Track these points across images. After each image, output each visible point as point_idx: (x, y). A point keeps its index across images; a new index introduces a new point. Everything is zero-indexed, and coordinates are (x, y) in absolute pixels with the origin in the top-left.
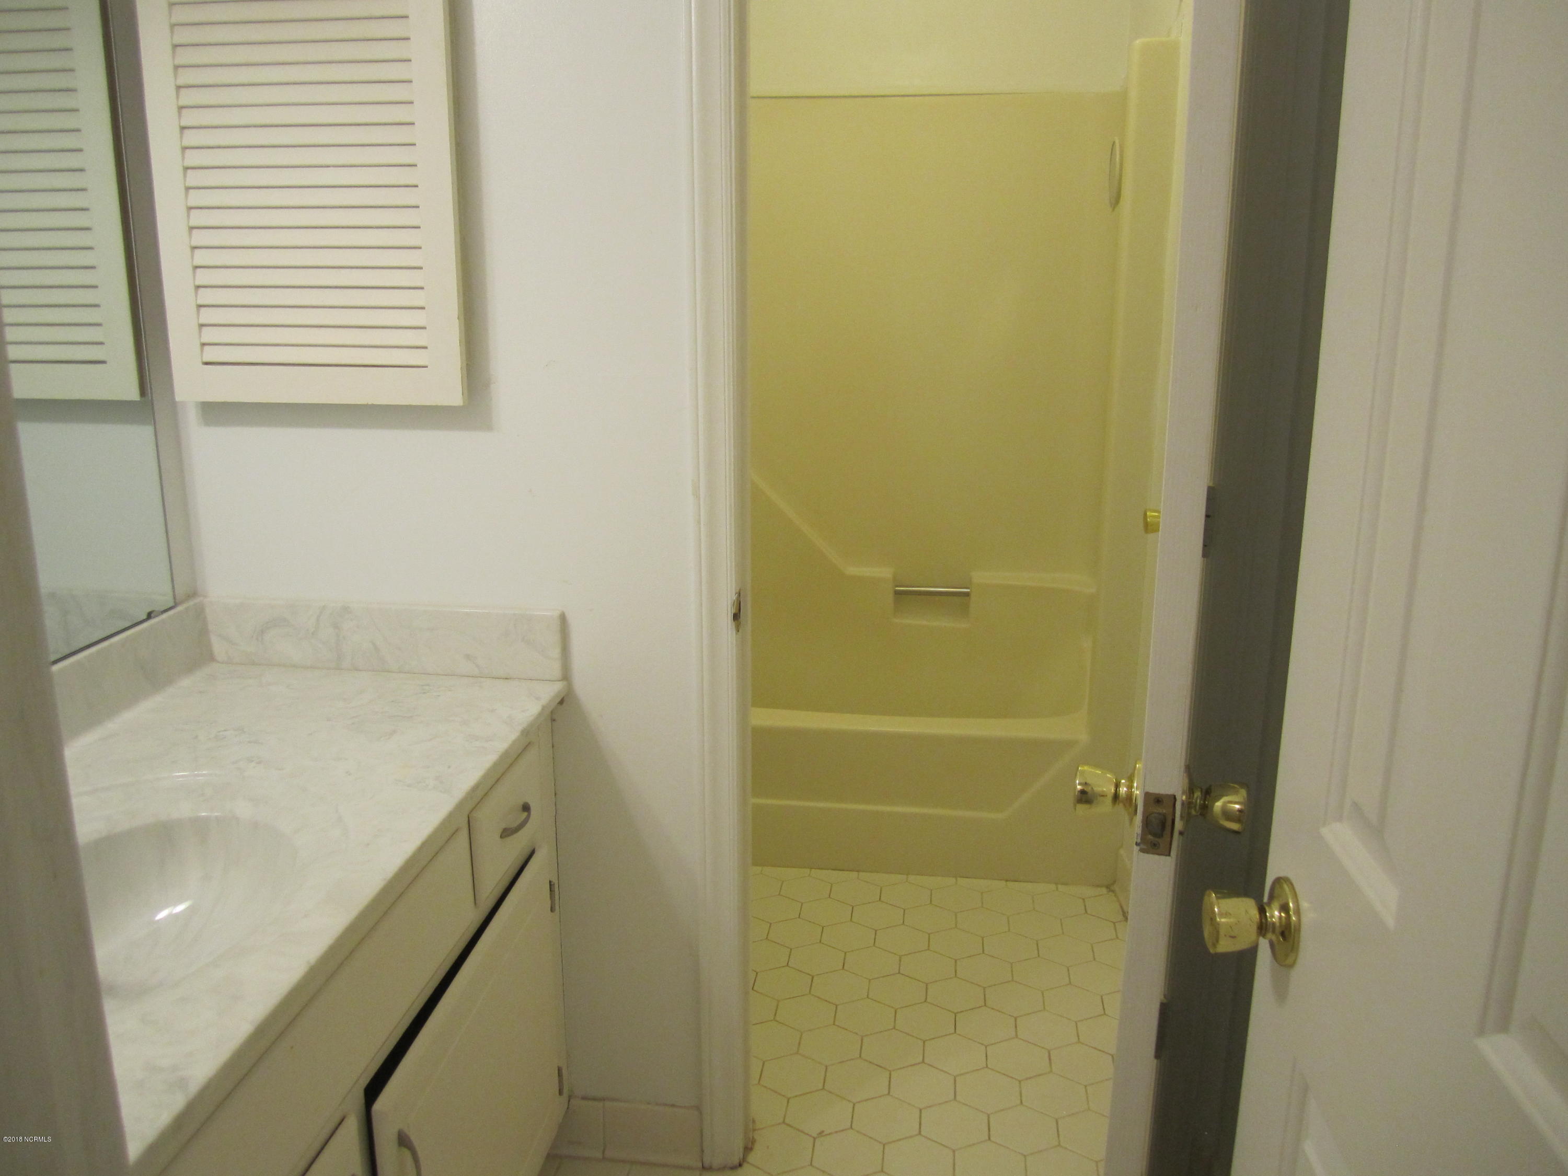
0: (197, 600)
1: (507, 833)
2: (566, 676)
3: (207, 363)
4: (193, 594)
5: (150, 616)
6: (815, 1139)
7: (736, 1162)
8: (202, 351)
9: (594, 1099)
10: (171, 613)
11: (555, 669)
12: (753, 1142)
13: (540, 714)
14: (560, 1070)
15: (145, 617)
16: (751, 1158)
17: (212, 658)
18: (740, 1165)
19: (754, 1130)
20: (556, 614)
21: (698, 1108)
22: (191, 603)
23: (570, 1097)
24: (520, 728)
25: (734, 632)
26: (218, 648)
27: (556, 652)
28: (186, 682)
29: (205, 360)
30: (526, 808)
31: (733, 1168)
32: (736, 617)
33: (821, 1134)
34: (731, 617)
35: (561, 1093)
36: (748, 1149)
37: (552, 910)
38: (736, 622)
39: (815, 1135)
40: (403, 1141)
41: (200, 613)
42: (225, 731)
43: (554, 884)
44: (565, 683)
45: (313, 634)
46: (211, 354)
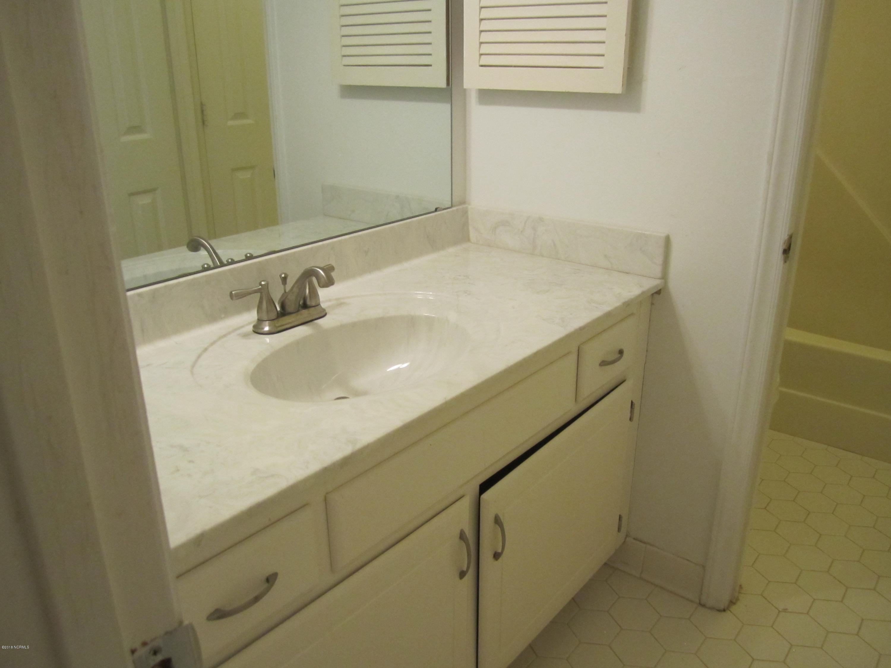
0: (464, 206)
1: (604, 363)
2: (664, 276)
3: (482, 66)
4: (463, 202)
5: (436, 210)
6: (779, 612)
7: (722, 607)
8: (480, 58)
9: (641, 541)
10: (449, 210)
11: (657, 270)
12: (738, 599)
13: (639, 296)
14: (620, 517)
15: (434, 210)
16: (734, 608)
17: (468, 240)
18: (724, 610)
19: (739, 593)
20: (663, 235)
21: (704, 567)
22: (461, 207)
23: (627, 536)
24: (623, 301)
25: (782, 262)
26: (473, 235)
27: (659, 260)
28: (452, 250)
29: (481, 63)
30: (621, 352)
31: (719, 611)
32: (786, 251)
33: (785, 610)
34: (781, 251)
35: (619, 530)
36: (732, 602)
37: (631, 419)
38: (785, 255)
39: (780, 610)
40: (497, 521)
41: (465, 212)
42: (460, 276)
43: (634, 404)
44: (663, 281)
45: (522, 232)
46: (485, 60)
